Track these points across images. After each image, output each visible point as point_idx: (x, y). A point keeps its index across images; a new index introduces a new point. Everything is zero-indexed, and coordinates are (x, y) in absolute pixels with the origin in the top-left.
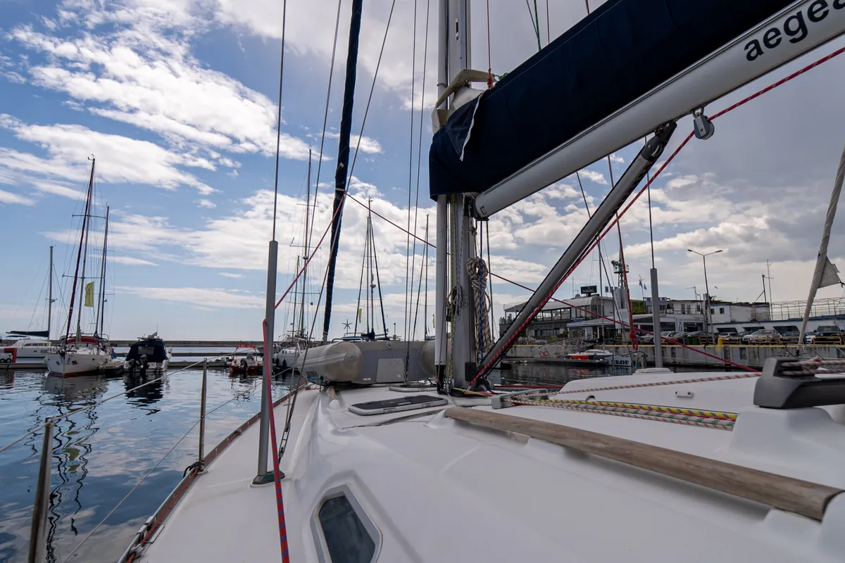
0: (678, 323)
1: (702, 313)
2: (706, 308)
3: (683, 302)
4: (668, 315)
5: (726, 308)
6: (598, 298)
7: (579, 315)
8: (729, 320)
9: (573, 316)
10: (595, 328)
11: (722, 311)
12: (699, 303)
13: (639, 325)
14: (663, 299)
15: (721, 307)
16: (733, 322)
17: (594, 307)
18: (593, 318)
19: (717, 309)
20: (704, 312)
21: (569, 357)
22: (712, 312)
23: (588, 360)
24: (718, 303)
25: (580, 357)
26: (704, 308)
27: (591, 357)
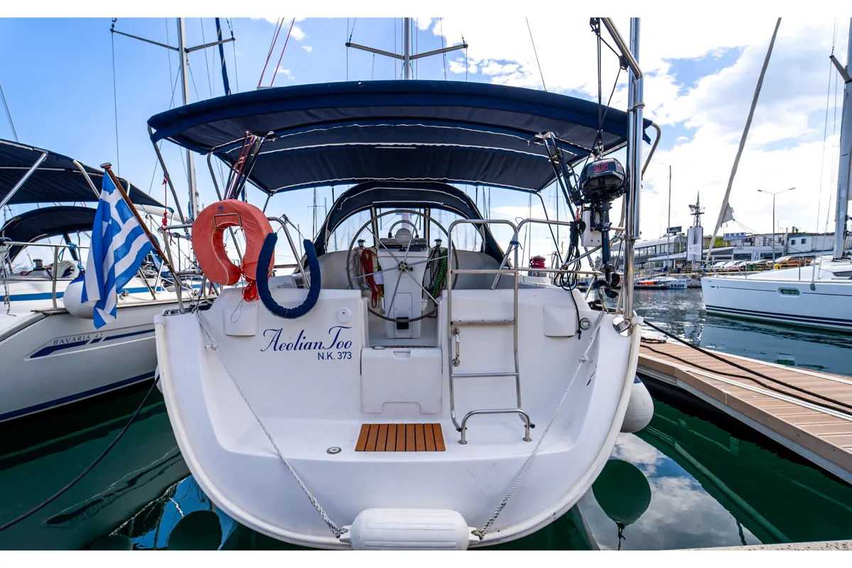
0: (755, 254)
1: (783, 244)
2: (788, 240)
3: (765, 236)
4: (744, 248)
5: (809, 239)
6: (682, 236)
7: (662, 251)
8: (809, 249)
9: (658, 252)
10: (672, 260)
11: (803, 241)
12: (781, 236)
13: (713, 257)
14: (742, 234)
15: (803, 238)
16: (813, 251)
17: (677, 244)
18: (674, 253)
19: (798, 240)
20: (785, 244)
21: (639, 283)
22: (793, 242)
23: (653, 285)
24: (801, 235)
25: (647, 283)
26: (785, 240)
27: (655, 283)
